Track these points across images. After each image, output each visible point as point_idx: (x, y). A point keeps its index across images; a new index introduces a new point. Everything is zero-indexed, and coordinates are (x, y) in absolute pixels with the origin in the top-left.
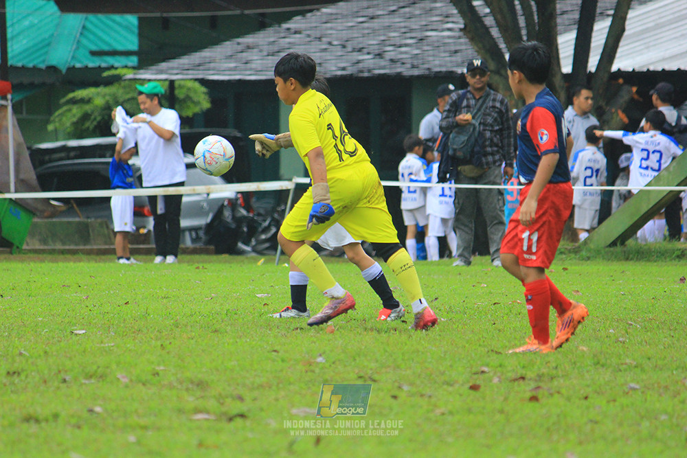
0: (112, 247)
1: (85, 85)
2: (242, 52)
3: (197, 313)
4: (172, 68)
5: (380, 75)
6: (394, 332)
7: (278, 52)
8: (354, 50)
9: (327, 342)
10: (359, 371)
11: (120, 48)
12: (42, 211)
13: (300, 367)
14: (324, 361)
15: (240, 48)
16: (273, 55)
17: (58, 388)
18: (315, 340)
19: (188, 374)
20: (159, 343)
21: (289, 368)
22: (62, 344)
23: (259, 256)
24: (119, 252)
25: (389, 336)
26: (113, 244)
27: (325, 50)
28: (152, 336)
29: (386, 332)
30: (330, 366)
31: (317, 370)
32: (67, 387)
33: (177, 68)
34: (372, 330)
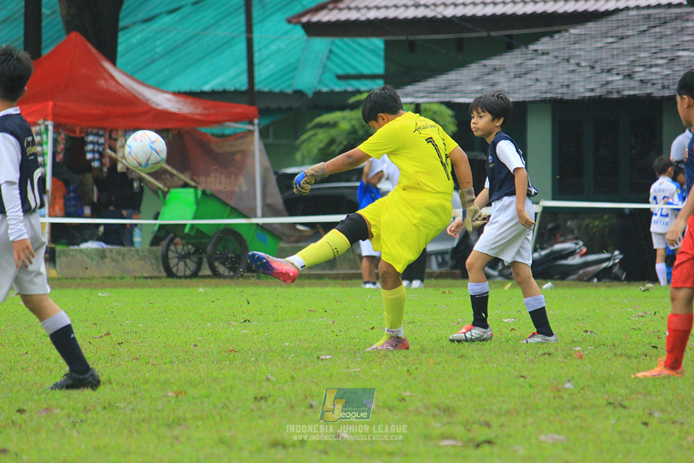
0: (359, 272)
1: (331, 109)
2: (488, 74)
3: (444, 338)
4: (419, 91)
5: (628, 96)
6: (644, 358)
7: (525, 74)
8: (602, 71)
9: (576, 368)
10: (609, 398)
11: (366, 71)
12: (290, 236)
13: (548, 393)
14: (572, 387)
15: (486, 70)
16: (520, 77)
17: (305, 414)
18: (563, 365)
19: (435, 400)
20: (405, 369)
21: (537, 394)
22: (309, 369)
23: (506, 281)
24: (366, 277)
25: (639, 363)
26: (358, 268)
27: (573, 71)
28: (398, 361)
29: (636, 357)
30: (579, 392)
31: (566, 396)
32: (314, 412)
33: (424, 91)
34: (621, 355)
